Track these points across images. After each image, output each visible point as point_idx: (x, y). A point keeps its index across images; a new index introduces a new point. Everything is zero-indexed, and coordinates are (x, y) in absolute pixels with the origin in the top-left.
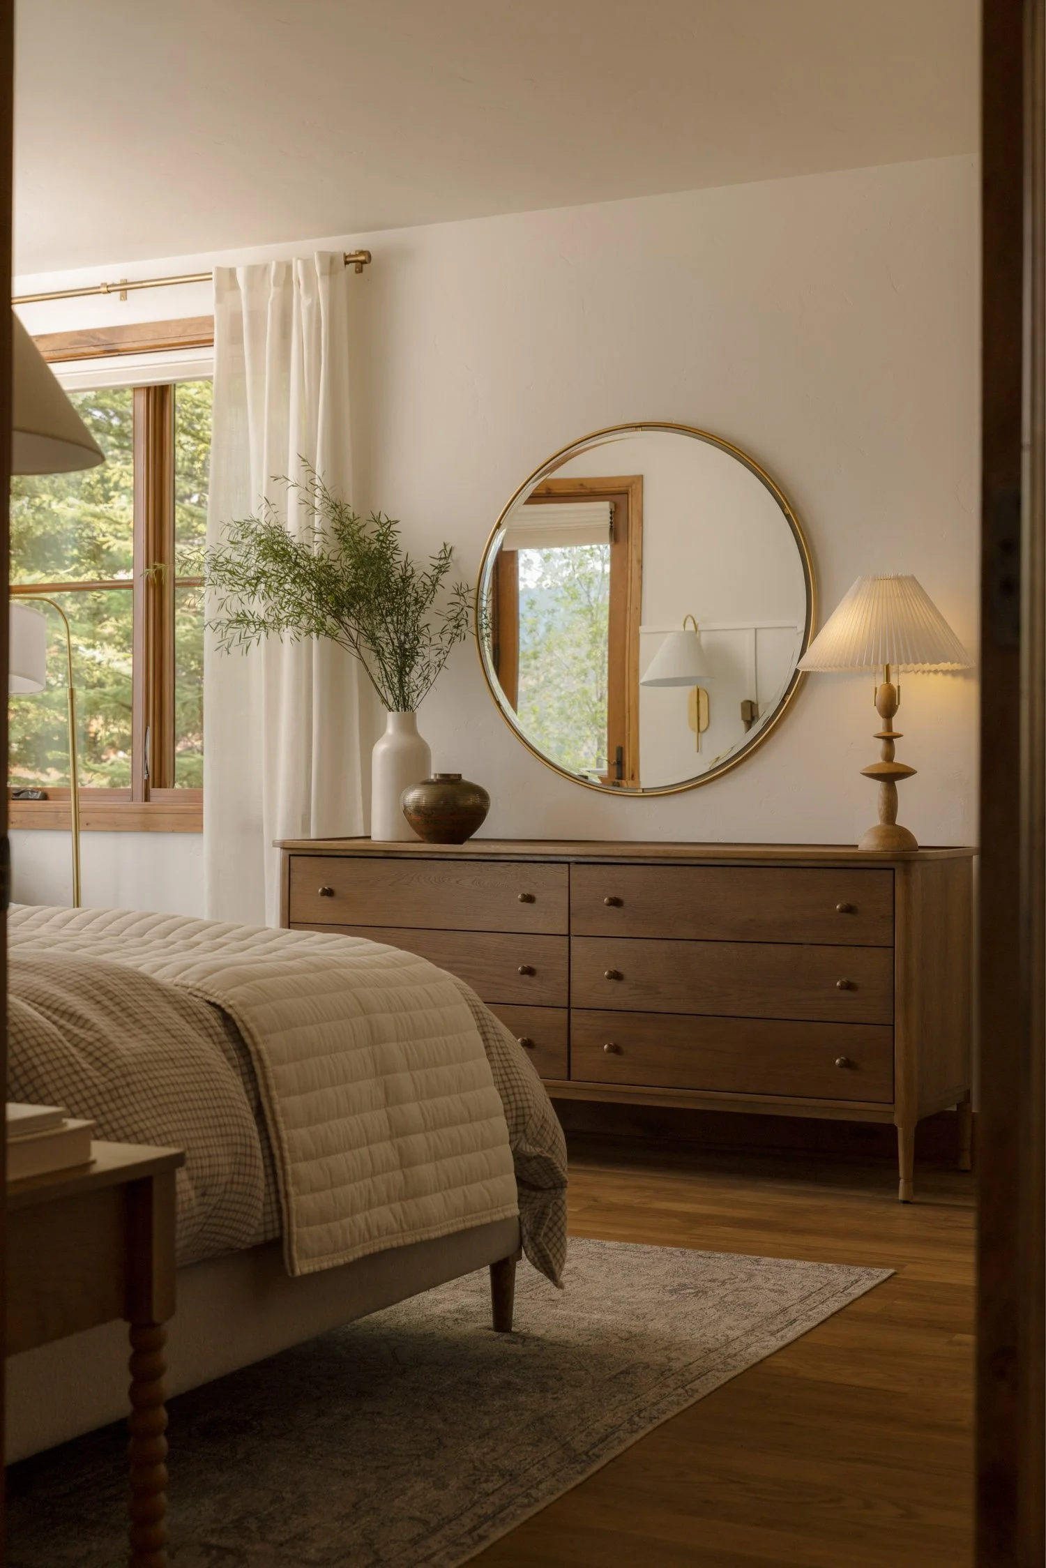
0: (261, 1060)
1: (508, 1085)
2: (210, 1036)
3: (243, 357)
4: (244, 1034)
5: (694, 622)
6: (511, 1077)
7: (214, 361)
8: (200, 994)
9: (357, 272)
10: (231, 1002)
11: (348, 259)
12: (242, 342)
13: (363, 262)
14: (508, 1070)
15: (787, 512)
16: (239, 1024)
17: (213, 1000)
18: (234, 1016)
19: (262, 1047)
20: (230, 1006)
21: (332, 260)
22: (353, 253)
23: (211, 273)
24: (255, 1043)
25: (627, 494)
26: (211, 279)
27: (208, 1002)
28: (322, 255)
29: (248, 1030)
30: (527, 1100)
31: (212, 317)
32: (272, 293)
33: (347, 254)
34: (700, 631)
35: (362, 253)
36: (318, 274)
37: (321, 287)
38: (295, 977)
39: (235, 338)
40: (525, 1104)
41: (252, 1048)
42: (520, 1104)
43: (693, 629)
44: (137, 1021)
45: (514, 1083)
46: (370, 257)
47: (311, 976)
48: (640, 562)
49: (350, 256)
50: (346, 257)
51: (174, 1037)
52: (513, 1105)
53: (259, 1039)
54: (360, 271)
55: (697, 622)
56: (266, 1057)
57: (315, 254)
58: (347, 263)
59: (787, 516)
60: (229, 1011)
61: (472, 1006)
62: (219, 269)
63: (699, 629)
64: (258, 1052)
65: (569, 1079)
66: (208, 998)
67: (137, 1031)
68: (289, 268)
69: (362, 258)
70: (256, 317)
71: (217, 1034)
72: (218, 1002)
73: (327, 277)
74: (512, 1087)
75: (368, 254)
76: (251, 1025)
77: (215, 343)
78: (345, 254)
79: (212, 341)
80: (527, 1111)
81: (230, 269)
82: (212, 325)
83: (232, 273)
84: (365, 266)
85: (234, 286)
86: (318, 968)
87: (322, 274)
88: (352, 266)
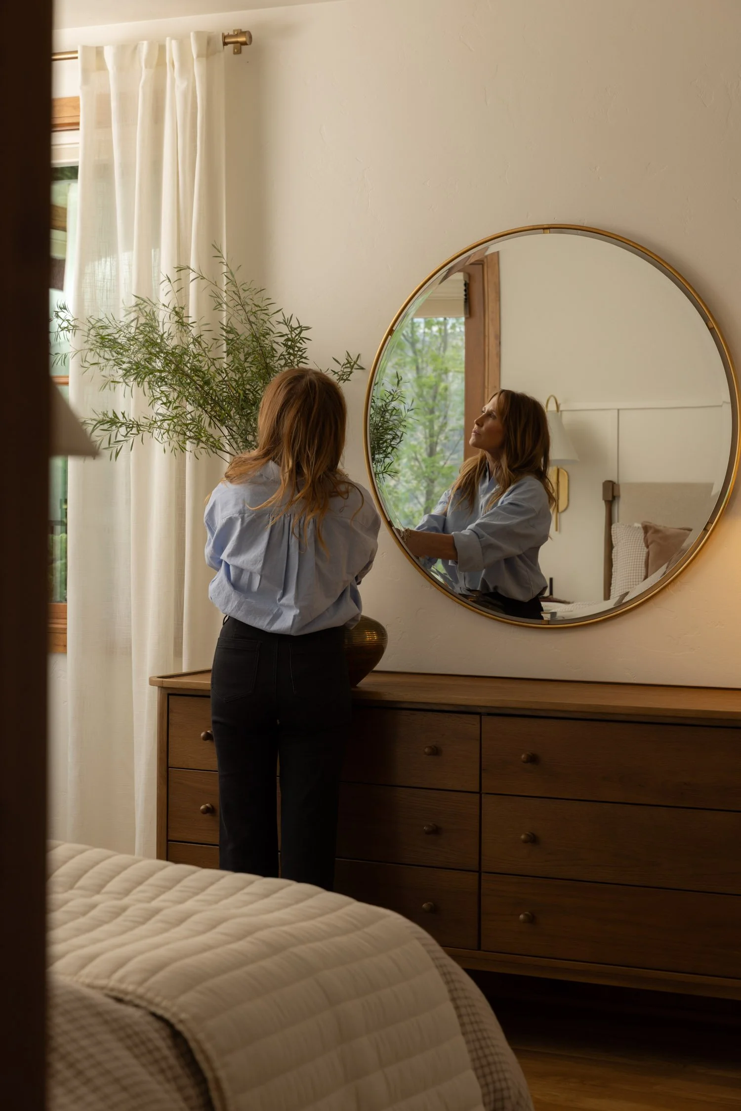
0: (219, 1088)
1: (484, 1062)
2: (162, 1071)
3: (111, 141)
4: (199, 1057)
5: (557, 403)
6: (487, 1051)
7: (80, 146)
8: (143, 1004)
9: (235, 53)
10: (183, 1016)
11: (227, 40)
12: (110, 127)
13: (244, 44)
14: (483, 1043)
15: (711, 326)
16: (193, 1045)
17: (160, 1012)
18: (187, 1035)
19: (222, 1074)
20: (181, 1021)
21: (210, 41)
22: (231, 33)
23: (76, 52)
24: (213, 1070)
25: (483, 265)
26: (76, 58)
27: (154, 1015)
28: (198, 34)
29: (203, 1052)
30: (505, 1079)
31: (77, 99)
32: (143, 75)
33: (226, 34)
34: (561, 411)
35: (241, 33)
36: (195, 56)
37: (197, 69)
38: (250, 968)
39: (103, 121)
40: (504, 1084)
41: (209, 1075)
42: (498, 1085)
43: (555, 408)
44: (80, 1073)
45: (490, 1059)
46: (251, 37)
47: (267, 963)
48: (498, 337)
49: (229, 36)
50: (225, 37)
51: (125, 1089)
52: (491, 1088)
53: (217, 1064)
54: (238, 52)
55: (559, 402)
56: (225, 1085)
57: (192, 34)
58: (225, 44)
59: (711, 330)
60: (180, 1027)
61: (440, 967)
62: (85, 48)
63: (561, 408)
64: (217, 1081)
65: (479, 949)
66: (153, 1009)
67: (83, 1090)
68: (162, 49)
69: (242, 39)
70: (125, 99)
71: (171, 1068)
72: (167, 1016)
73: (204, 60)
74: (489, 1064)
75: (248, 34)
76: (208, 1046)
77: (81, 126)
78: (223, 34)
79: (78, 124)
80: (506, 1093)
81: (97, 48)
82: (77, 107)
83: (99, 51)
84: (244, 47)
85: (102, 66)
86: (275, 949)
87: (198, 56)
88: (231, 46)
